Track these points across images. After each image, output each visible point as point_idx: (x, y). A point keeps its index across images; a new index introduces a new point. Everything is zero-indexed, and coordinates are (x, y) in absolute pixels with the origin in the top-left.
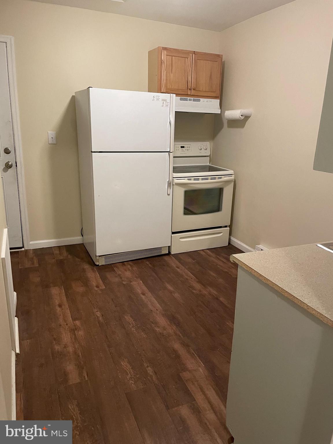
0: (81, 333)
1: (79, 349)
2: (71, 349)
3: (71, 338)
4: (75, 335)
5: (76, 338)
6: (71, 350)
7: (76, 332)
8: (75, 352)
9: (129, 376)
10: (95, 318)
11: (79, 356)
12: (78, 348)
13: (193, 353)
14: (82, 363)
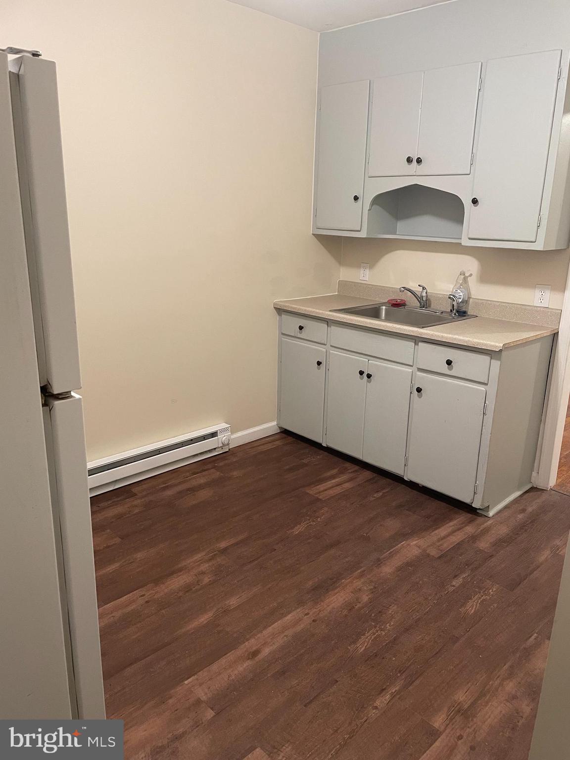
0: (462, 696)
1: (498, 675)
2: (510, 686)
3: (487, 703)
4: (473, 704)
5: (482, 695)
6: (511, 684)
7: (466, 707)
8: (511, 675)
9: (484, 597)
10: (399, 698)
11: (511, 667)
12: (498, 677)
13: (390, 553)
14: (518, 655)
